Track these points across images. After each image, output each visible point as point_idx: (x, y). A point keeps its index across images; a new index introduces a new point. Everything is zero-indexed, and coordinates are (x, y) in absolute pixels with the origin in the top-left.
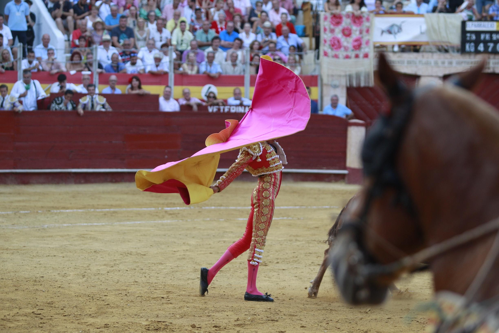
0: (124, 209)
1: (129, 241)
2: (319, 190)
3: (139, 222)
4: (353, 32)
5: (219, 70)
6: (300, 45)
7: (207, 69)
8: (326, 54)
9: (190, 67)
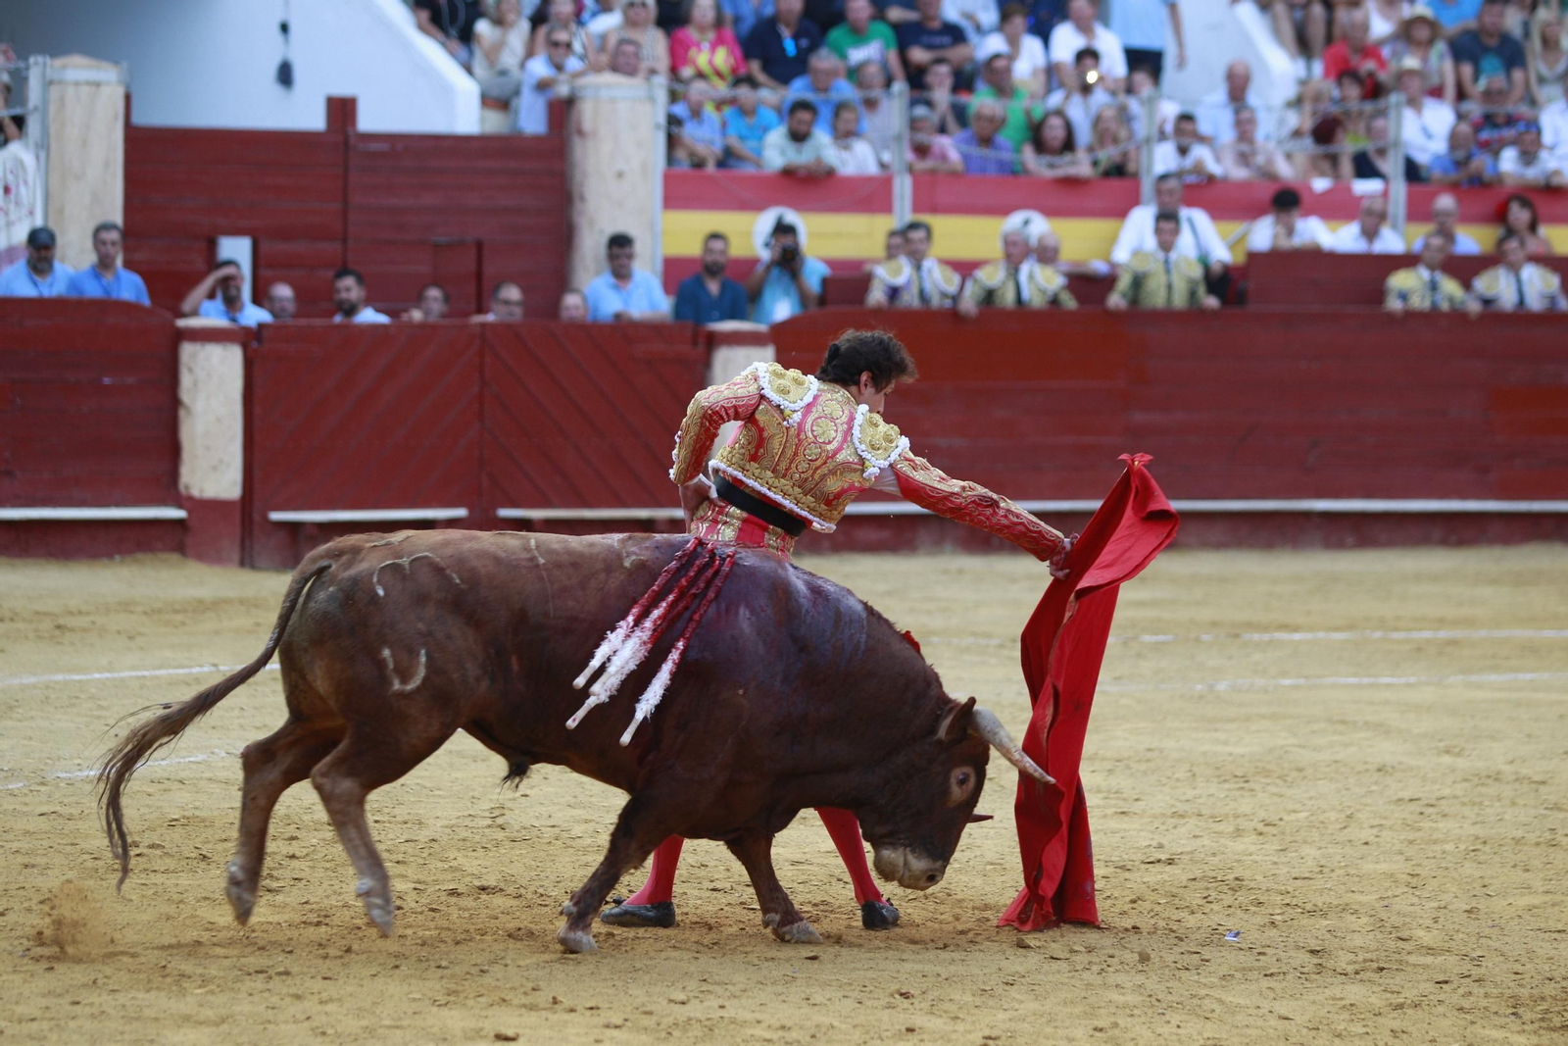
0: (1483, 633)
1: (1492, 738)
3: (1529, 676)
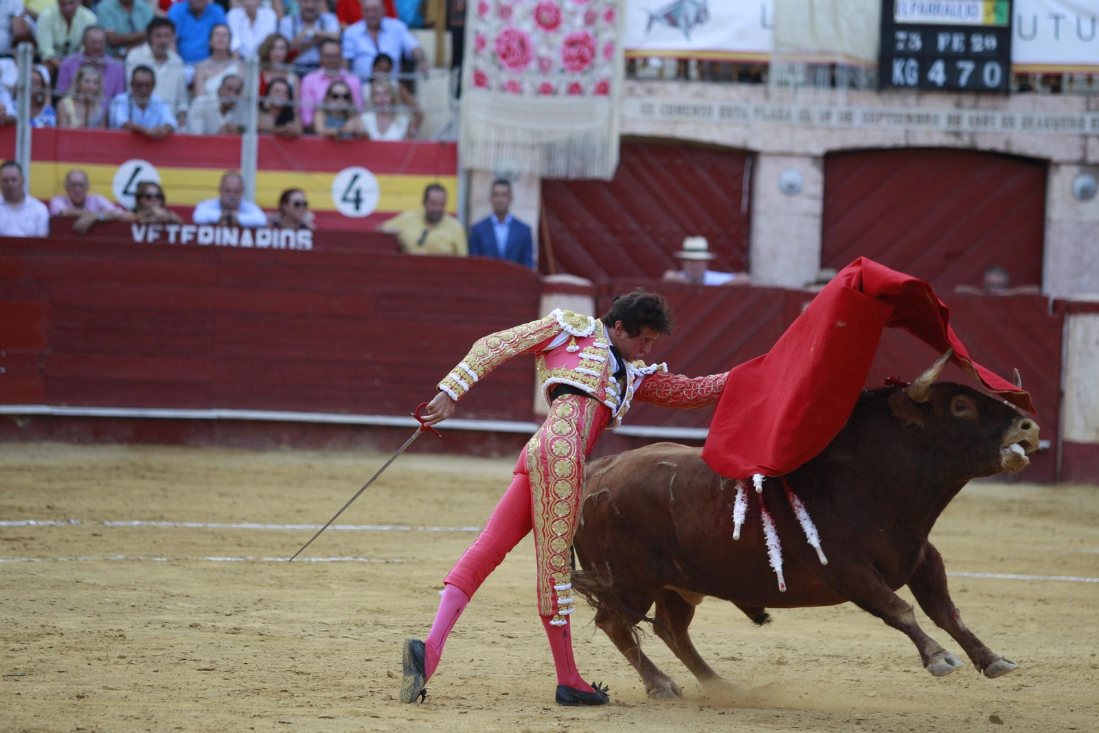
2: (453, 480)
4: (564, 16)
5: (169, 118)
6: (408, 54)
7: (130, 115)
8: (480, 80)
9: (83, 109)
